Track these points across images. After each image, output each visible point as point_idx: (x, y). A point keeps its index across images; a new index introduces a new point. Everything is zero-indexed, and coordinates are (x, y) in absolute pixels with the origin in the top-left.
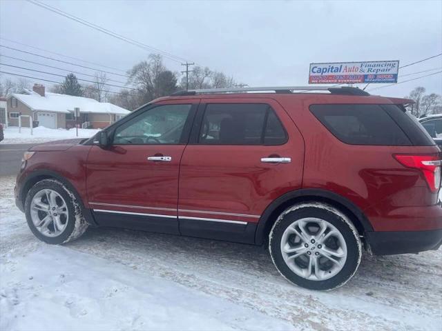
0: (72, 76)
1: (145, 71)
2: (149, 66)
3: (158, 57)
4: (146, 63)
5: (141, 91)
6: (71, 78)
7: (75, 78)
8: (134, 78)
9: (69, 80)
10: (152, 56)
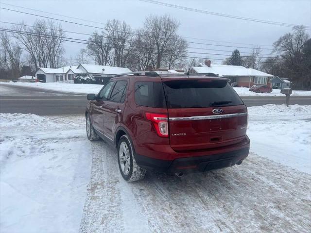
0: (237, 51)
1: (289, 41)
2: (292, 36)
3: (302, 27)
4: (290, 34)
5: (283, 57)
6: (236, 53)
7: (238, 52)
8: (279, 47)
9: (234, 54)
10: (296, 28)
